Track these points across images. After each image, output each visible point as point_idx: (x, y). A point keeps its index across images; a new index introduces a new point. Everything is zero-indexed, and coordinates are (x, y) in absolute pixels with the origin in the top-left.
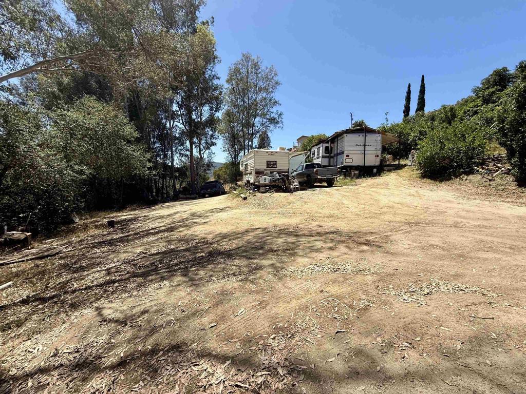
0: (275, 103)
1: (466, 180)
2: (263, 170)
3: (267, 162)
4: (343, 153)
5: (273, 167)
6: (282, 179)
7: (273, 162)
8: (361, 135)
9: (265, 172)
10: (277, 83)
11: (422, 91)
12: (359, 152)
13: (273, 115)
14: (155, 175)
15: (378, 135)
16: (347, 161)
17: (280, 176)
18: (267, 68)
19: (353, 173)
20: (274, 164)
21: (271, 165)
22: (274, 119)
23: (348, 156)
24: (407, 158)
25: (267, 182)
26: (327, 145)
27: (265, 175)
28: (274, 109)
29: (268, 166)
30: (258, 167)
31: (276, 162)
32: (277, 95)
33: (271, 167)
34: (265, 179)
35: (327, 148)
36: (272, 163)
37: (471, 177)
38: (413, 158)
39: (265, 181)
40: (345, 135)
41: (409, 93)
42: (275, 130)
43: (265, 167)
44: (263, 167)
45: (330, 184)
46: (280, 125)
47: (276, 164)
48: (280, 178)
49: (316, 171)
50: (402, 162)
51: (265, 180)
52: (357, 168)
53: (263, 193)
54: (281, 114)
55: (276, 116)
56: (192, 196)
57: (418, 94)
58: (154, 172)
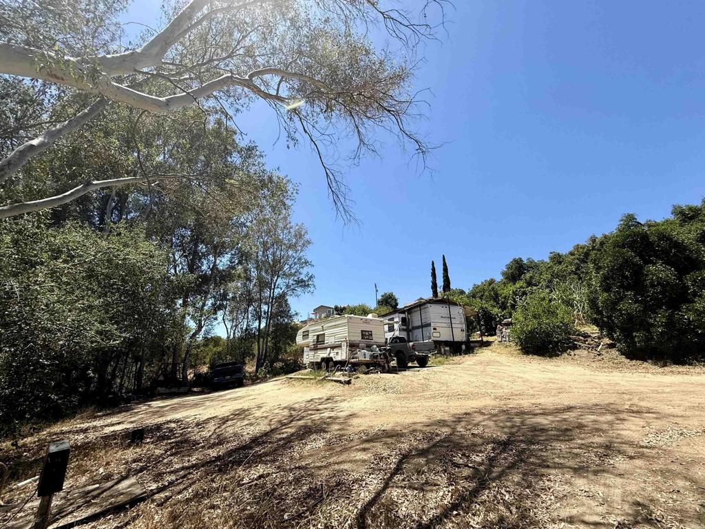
0: (306, 262)
1: (575, 355)
2: (358, 342)
3: (362, 331)
4: (429, 325)
5: (369, 339)
6: (384, 354)
7: (368, 331)
8: (444, 306)
9: (361, 345)
10: (309, 242)
11: (445, 270)
12: (445, 325)
13: (302, 277)
15: (459, 307)
16: (435, 335)
17: (380, 350)
18: (297, 225)
19: (443, 350)
20: (369, 335)
22: (302, 281)
23: (435, 329)
24: (495, 334)
25: (368, 359)
26: (403, 316)
27: (363, 349)
28: (304, 271)
29: (363, 336)
30: (353, 339)
31: (371, 332)
32: (308, 254)
33: (366, 339)
35: (404, 320)
36: (367, 334)
37: (577, 352)
38: (502, 333)
39: (365, 358)
40: (429, 305)
41: (434, 269)
42: (303, 294)
43: (360, 339)
44: (357, 338)
45: (423, 363)
46: (312, 289)
47: (371, 335)
48: (381, 353)
49: (413, 345)
50: (490, 339)
51: (363, 355)
52: (446, 343)
54: (311, 277)
55: (306, 279)
56: (182, 390)
57: (442, 272)
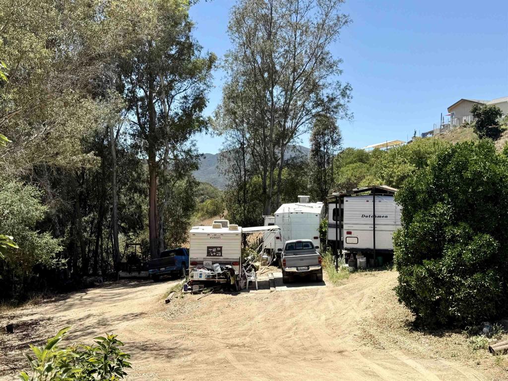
2: (202, 260)
3: (208, 248)
5: (216, 256)
6: (224, 274)
7: (216, 247)
9: (204, 263)
14: (64, 265)
17: (222, 269)
19: (358, 261)
20: (217, 251)
21: (213, 252)
25: (203, 278)
27: (203, 268)
29: (209, 254)
30: (194, 256)
31: (221, 247)
33: (214, 256)
34: (201, 274)
36: (215, 250)
39: (200, 277)
43: (205, 255)
47: (221, 251)
48: (221, 272)
52: (365, 252)
53: (195, 293)
58: (63, 261)
